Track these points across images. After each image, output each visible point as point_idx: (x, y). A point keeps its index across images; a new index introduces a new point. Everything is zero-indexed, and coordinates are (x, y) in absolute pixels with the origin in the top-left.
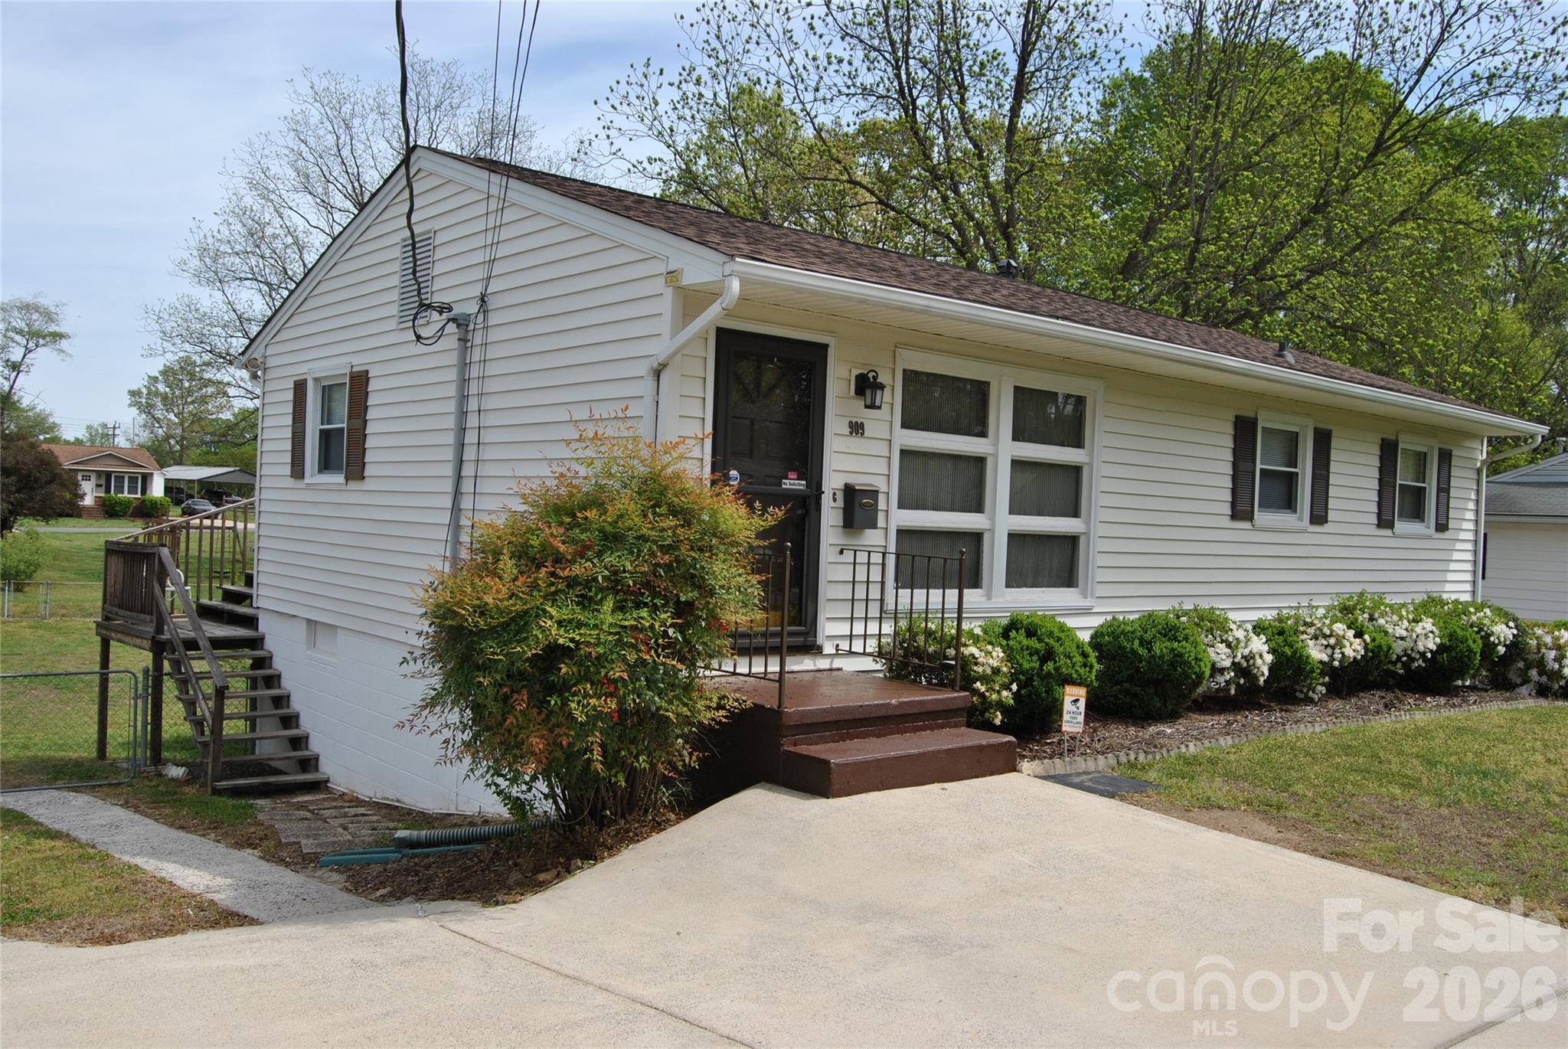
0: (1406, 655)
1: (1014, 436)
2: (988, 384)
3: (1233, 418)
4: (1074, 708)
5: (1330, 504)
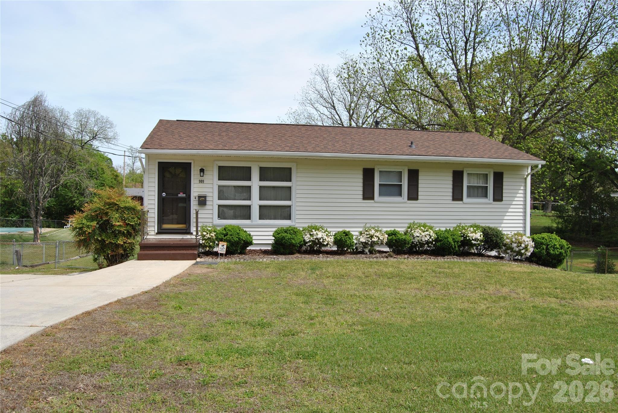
0: (419, 242)
1: (261, 180)
2: (251, 167)
3: (362, 169)
4: (222, 247)
5: (419, 193)
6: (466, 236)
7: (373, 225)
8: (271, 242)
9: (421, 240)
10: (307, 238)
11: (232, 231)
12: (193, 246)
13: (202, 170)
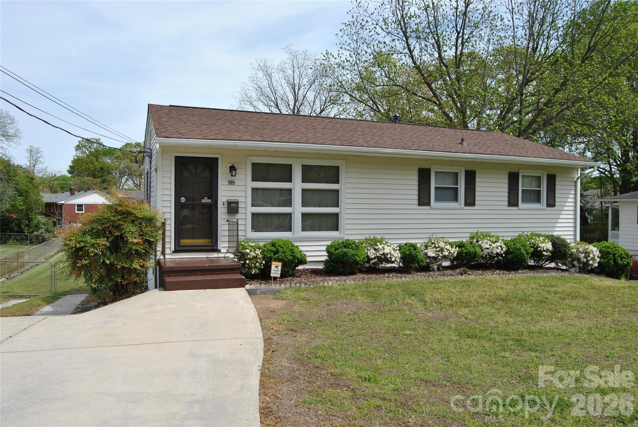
1: (304, 181)
2: (291, 165)
3: (417, 169)
4: (276, 269)
5: (477, 198)
6: (537, 246)
7: (439, 236)
8: (324, 259)
9: (492, 253)
10: (372, 253)
11: (284, 247)
12: (235, 269)
13: (232, 169)
